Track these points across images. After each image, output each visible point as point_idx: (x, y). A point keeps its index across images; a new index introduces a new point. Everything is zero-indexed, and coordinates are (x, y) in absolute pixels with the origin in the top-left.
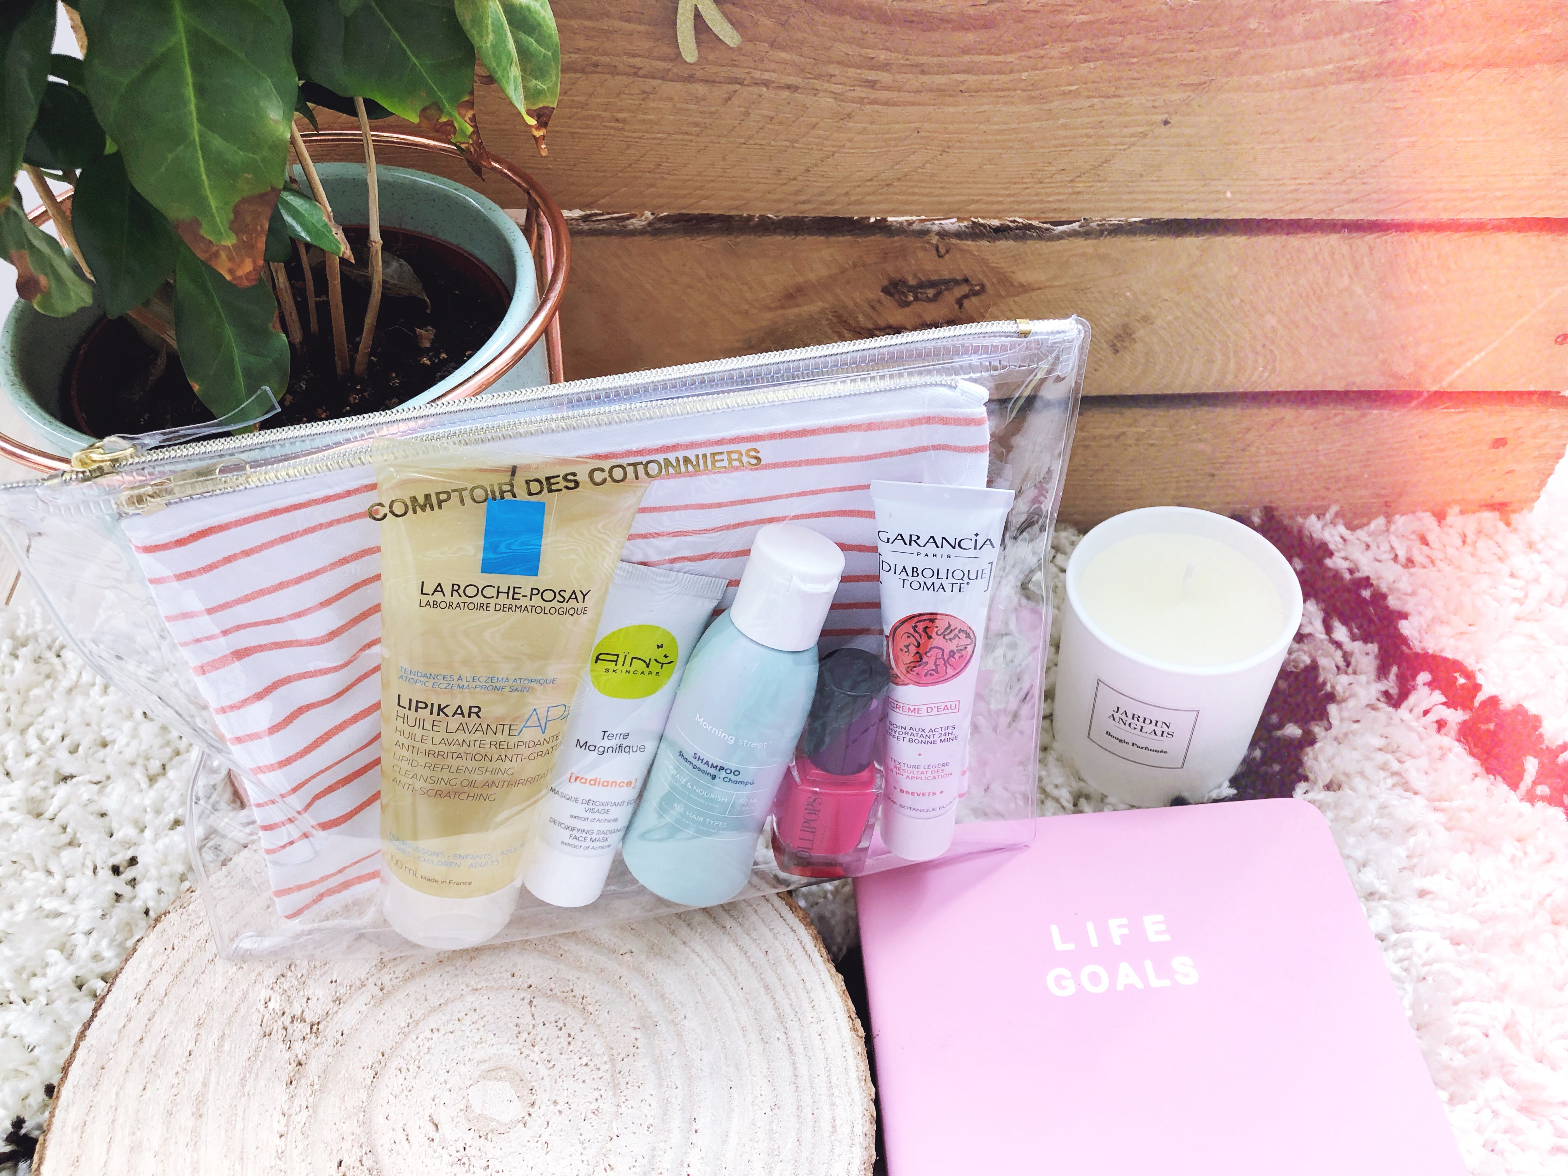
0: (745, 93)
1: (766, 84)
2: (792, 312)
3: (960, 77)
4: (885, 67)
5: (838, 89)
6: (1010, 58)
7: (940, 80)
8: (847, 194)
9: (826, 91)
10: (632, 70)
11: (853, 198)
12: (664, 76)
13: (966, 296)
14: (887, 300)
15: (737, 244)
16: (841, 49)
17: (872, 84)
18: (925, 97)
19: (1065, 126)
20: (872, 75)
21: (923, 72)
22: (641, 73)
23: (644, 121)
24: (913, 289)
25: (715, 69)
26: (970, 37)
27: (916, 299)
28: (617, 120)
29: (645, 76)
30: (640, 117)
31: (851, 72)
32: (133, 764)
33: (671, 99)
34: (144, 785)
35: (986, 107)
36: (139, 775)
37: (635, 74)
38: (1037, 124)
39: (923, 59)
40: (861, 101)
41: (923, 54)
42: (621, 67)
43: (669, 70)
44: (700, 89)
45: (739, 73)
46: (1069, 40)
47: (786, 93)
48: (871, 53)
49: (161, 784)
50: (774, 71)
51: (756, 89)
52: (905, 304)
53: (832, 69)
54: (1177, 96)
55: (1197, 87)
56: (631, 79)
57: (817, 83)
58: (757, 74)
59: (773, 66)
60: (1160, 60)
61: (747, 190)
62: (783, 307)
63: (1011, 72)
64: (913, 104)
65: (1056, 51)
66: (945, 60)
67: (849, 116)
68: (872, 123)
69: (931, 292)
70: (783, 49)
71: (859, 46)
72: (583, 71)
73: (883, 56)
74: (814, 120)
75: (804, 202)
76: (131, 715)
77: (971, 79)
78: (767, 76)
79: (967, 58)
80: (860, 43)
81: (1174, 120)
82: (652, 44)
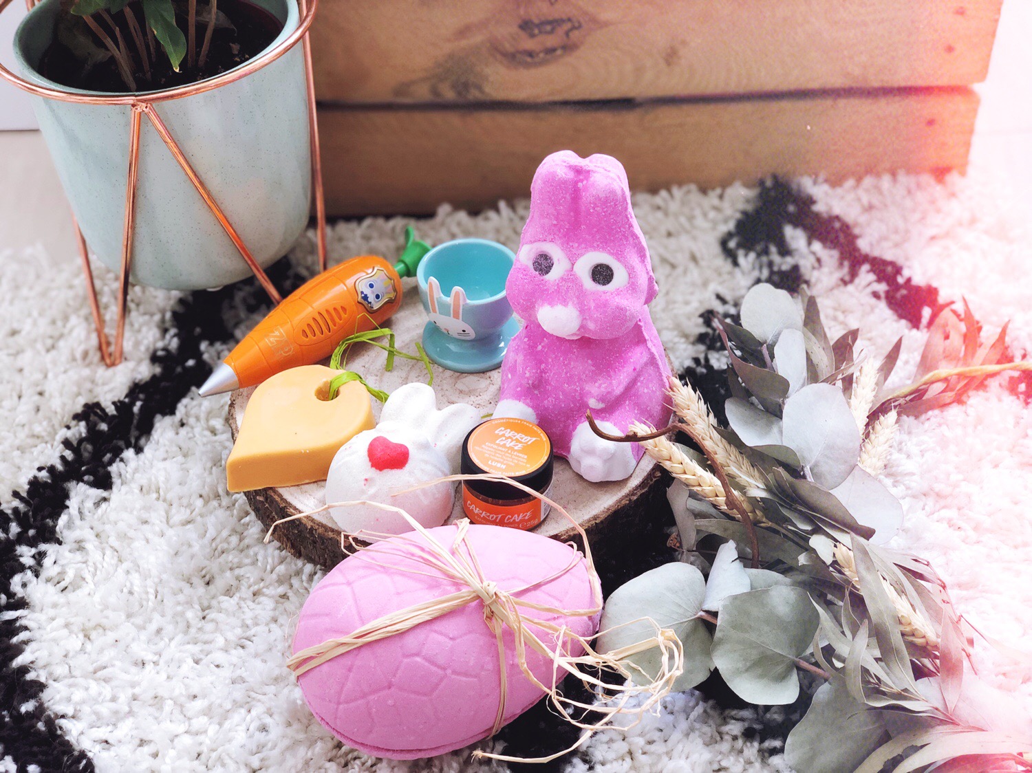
2: (464, 43)
13: (571, 30)
14: (521, 33)
24: (538, 26)
27: (540, 32)
32: (35, 341)
34: (43, 352)
36: (39, 346)
49: (53, 353)
52: (532, 36)
62: (458, 39)
69: (548, 28)
76: (30, 315)
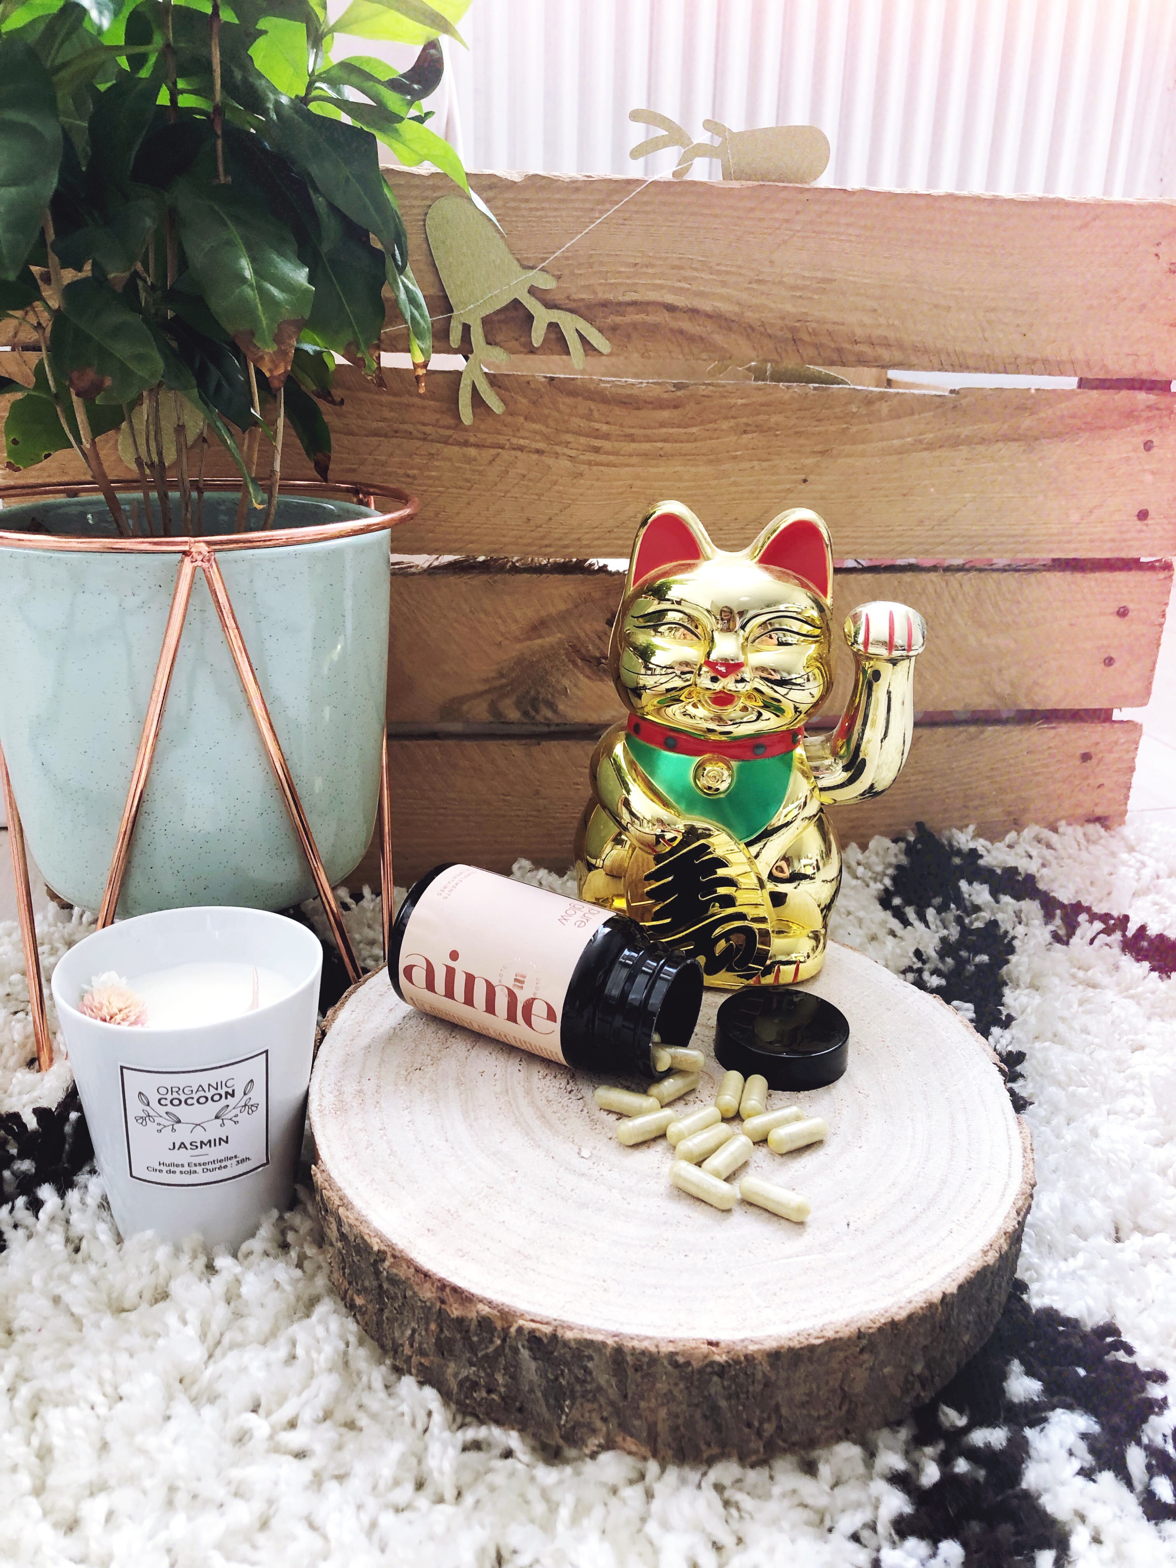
0: (505, 455)
1: (521, 449)
2: (536, 644)
3: (660, 445)
4: (606, 437)
5: (573, 453)
6: (694, 430)
7: (646, 446)
8: (579, 539)
9: (564, 454)
10: (422, 436)
11: (584, 542)
12: (446, 441)
15: (495, 581)
16: (577, 422)
17: (597, 450)
18: (634, 460)
19: (735, 484)
20: (597, 443)
21: (633, 441)
22: (430, 438)
23: (430, 478)
25: (485, 436)
26: (665, 414)
28: (408, 476)
29: (432, 441)
30: (426, 473)
31: (583, 440)
33: (450, 460)
35: (678, 468)
37: (425, 439)
38: (716, 482)
39: (632, 431)
40: (590, 463)
41: (633, 427)
42: (415, 433)
43: (451, 436)
44: (472, 452)
45: (502, 440)
46: (734, 418)
47: (535, 457)
48: (597, 426)
50: (526, 438)
51: (513, 452)
53: (569, 437)
54: (810, 461)
55: (823, 453)
56: (421, 443)
57: (558, 449)
58: (514, 441)
59: (527, 434)
60: (796, 433)
61: (504, 536)
62: (529, 638)
63: (696, 440)
64: (627, 465)
65: (725, 425)
66: (649, 432)
67: (581, 475)
68: (598, 480)
70: (533, 421)
71: (589, 420)
72: (386, 436)
73: (605, 428)
74: (555, 478)
75: (546, 546)
77: (668, 446)
78: (522, 442)
79: (664, 430)
80: (589, 417)
81: (811, 478)
82: (438, 416)
